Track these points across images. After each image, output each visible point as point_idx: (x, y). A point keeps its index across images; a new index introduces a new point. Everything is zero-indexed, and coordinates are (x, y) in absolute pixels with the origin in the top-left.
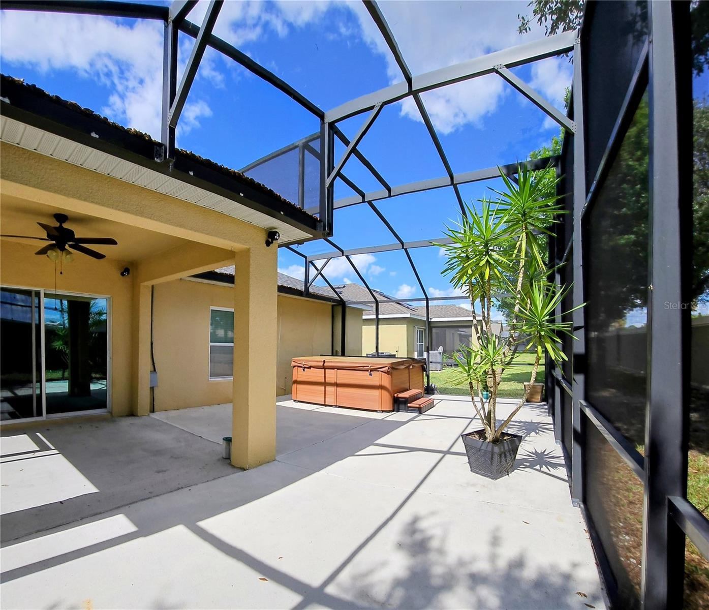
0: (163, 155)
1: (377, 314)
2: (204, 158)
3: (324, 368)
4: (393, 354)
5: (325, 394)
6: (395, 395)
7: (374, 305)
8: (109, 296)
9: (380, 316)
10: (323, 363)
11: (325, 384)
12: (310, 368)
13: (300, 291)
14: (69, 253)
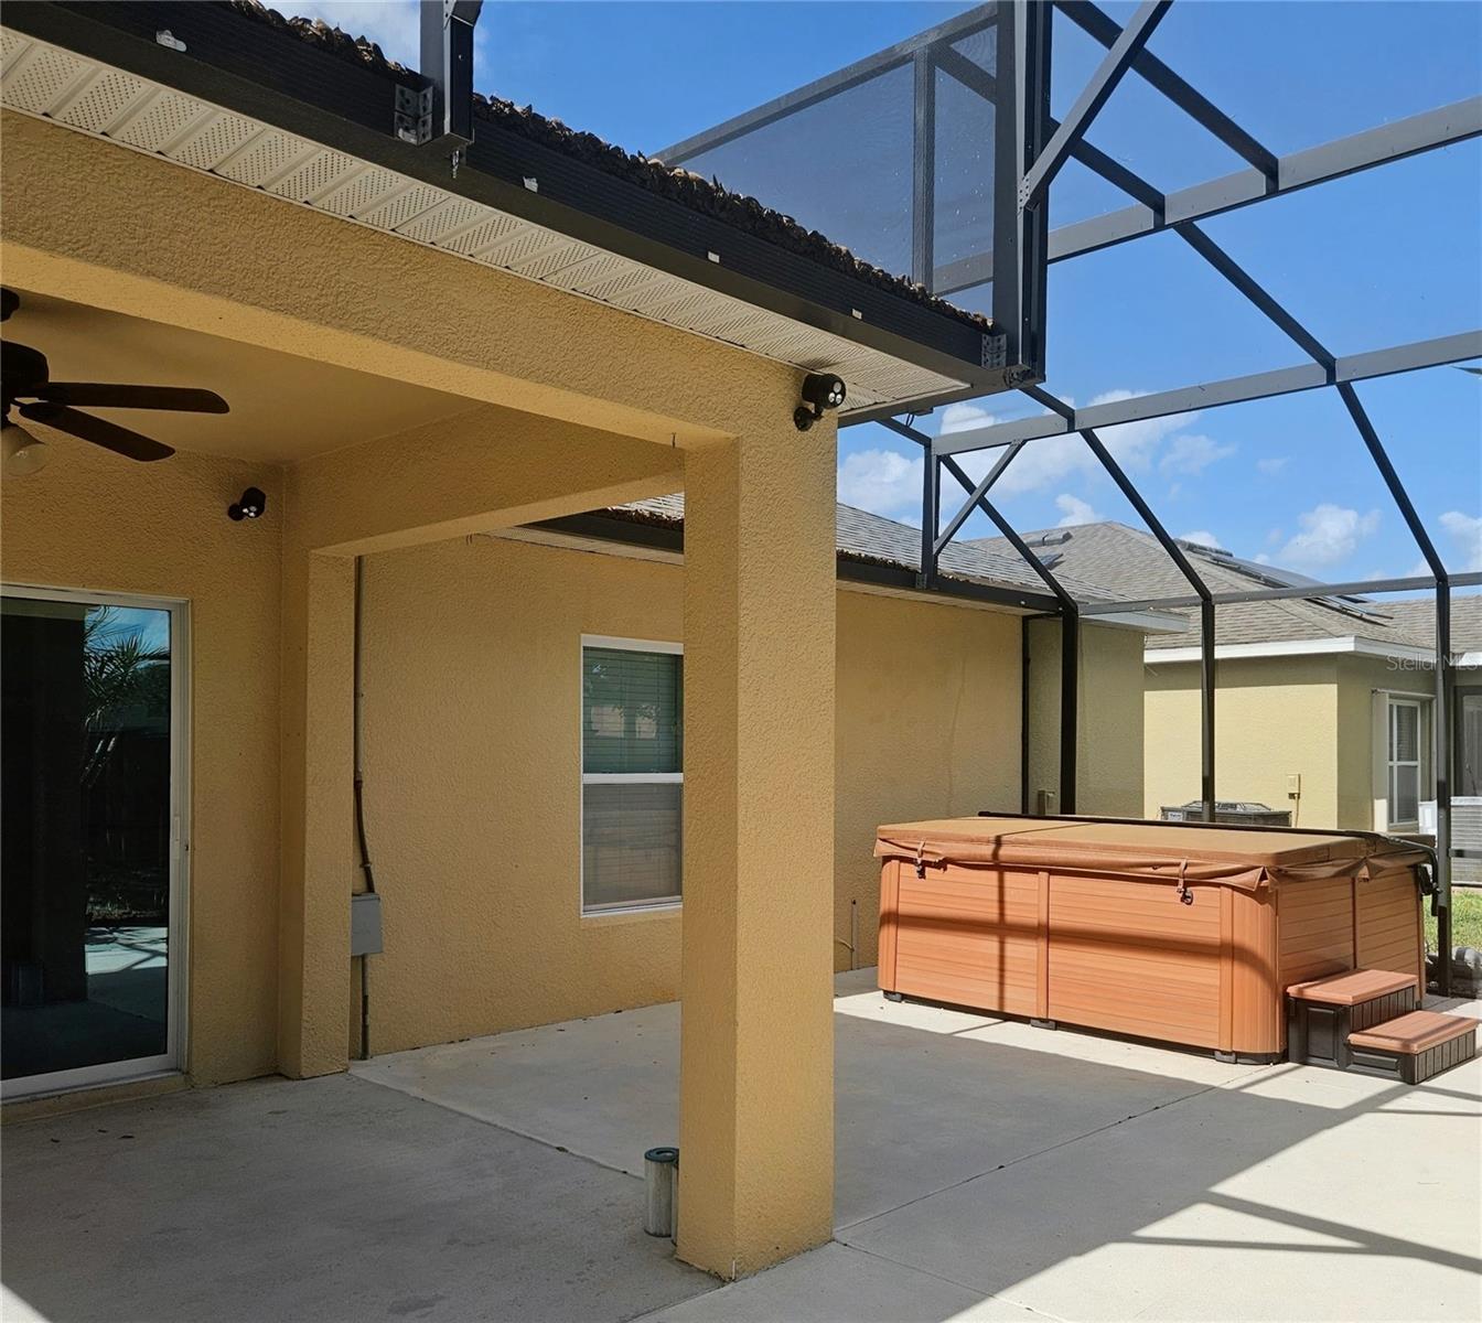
0: (429, 118)
1: (1208, 644)
2: (576, 130)
3: (998, 866)
4: (1276, 808)
5: (1002, 970)
6: (1292, 990)
7: (1197, 613)
8: (182, 600)
9: (1220, 653)
10: (992, 846)
11: (1002, 929)
12: (942, 864)
13: (906, 568)
14: (27, 440)
